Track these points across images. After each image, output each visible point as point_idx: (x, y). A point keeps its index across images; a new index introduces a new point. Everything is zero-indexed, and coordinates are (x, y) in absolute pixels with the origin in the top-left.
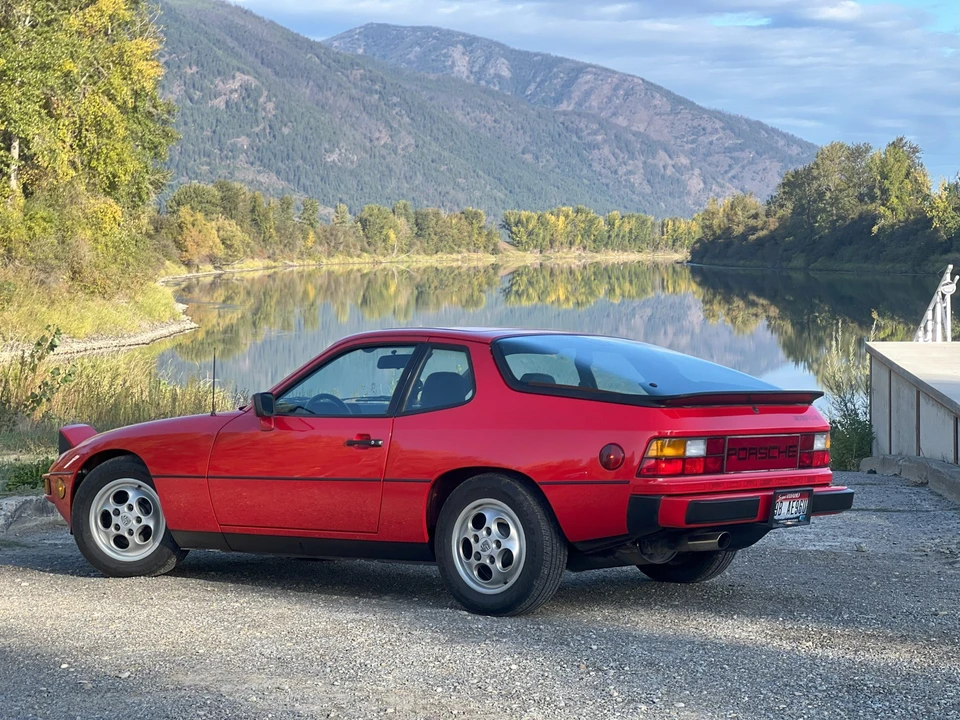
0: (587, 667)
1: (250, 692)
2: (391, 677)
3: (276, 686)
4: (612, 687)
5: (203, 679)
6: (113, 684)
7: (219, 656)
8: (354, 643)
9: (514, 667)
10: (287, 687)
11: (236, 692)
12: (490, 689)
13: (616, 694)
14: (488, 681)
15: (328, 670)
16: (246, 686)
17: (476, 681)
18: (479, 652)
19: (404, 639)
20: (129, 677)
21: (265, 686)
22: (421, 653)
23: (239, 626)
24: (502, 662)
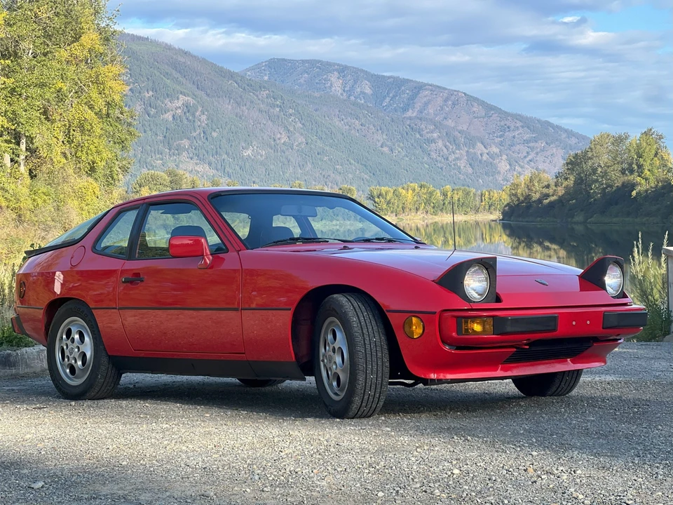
0: (535, 470)
1: (172, 500)
2: (324, 483)
3: (200, 493)
4: (572, 490)
5: (121, 488)
6: (24, 494)
7: (141, 467)
8: (282, 454)
9: (456, 471)
10: (212, 494)
11: (156, 500)
12: (437, 492)
13: (581, 497)
14: (432, 485)
15: (257, 477)
16: (168, 494)
17: (418, 485)
18: (413, 459)
19: (332, 449)
20: (42, 487)
21: (188, 493)
22: (353, 461)
23: (166, 442)
24: (441, 467)
